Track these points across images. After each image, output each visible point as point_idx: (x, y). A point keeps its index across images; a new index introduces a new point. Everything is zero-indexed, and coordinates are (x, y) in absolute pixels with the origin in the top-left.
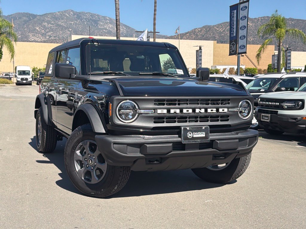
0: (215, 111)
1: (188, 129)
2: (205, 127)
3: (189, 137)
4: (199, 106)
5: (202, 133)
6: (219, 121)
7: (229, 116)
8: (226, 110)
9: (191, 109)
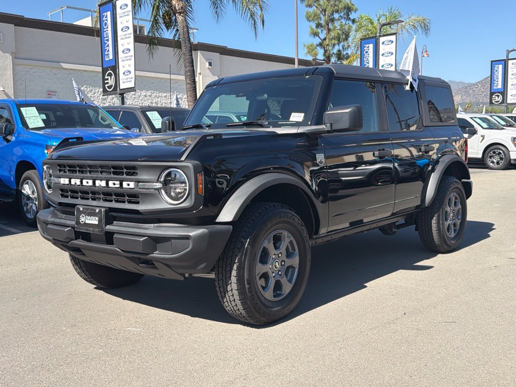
0: (118, 186)
1: (82, 209)
2: (100, 209)
3: (81, 221)
4: (100, 175)
6: (126, 202)
7: (140, 196)
8: (132, 185)
9: (92, 181)
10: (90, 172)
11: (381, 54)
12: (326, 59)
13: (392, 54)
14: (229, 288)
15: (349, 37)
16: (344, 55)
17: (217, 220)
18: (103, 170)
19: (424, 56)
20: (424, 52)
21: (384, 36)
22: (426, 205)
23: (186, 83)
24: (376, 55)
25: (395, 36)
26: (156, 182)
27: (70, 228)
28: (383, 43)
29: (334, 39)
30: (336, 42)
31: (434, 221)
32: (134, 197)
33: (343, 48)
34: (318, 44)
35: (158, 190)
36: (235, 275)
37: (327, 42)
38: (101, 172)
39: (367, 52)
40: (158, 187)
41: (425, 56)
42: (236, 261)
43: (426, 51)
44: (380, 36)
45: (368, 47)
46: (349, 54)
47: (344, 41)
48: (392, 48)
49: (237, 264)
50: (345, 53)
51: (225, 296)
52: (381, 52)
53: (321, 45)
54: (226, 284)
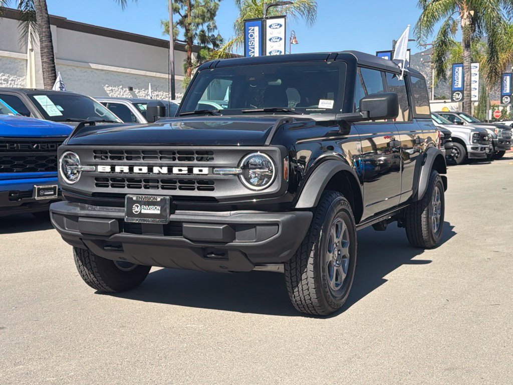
0: (186, 172)
1: (134, 198)
2: (162, 197)
3: (135, 212)
4: (159, 161)
5: (156, 208)
6: (196, 189)
7: (215, 181)
8: (206, 171)
9: (147, 168)
10: (144, 158)
11: (268, 38)
12: (187, 40)
13: (281, 39)
14: (304, 277)
15: (214, 16)
16: (209, 37)
17: (297, 206)
18: (163, 155)
19: (292, 43)
20: (292, 38)
21: (272, 18)
22: (419, 199)
23: (42, 62)
24: (262, 40)
25: (284, 19)
26: (235, 168)
27: (114, 220)
28: (270, 26)
29: (198, 17)
30: (200, 21)
31: (424, 215)
32: (206, 183)
33: (208, 29)
34: (178, 21)
35: (238, 175)
36: (313, 263)
37: (188, 20)
38: (161, 158)
39: (252, 36)
40: (238, 172)
41: (294, 43)
42: (313, 249)
43: (295, 38)
44: (267, 18)
45: (253, 30)
46: (216, 37)
47: (209, 20)
48: (280, 32)
49: (314, 251)
50: (210, 35)
51: (297, 286)
52: (268, 37)
53: (181, 23)
54: (300, 273)
